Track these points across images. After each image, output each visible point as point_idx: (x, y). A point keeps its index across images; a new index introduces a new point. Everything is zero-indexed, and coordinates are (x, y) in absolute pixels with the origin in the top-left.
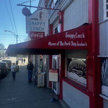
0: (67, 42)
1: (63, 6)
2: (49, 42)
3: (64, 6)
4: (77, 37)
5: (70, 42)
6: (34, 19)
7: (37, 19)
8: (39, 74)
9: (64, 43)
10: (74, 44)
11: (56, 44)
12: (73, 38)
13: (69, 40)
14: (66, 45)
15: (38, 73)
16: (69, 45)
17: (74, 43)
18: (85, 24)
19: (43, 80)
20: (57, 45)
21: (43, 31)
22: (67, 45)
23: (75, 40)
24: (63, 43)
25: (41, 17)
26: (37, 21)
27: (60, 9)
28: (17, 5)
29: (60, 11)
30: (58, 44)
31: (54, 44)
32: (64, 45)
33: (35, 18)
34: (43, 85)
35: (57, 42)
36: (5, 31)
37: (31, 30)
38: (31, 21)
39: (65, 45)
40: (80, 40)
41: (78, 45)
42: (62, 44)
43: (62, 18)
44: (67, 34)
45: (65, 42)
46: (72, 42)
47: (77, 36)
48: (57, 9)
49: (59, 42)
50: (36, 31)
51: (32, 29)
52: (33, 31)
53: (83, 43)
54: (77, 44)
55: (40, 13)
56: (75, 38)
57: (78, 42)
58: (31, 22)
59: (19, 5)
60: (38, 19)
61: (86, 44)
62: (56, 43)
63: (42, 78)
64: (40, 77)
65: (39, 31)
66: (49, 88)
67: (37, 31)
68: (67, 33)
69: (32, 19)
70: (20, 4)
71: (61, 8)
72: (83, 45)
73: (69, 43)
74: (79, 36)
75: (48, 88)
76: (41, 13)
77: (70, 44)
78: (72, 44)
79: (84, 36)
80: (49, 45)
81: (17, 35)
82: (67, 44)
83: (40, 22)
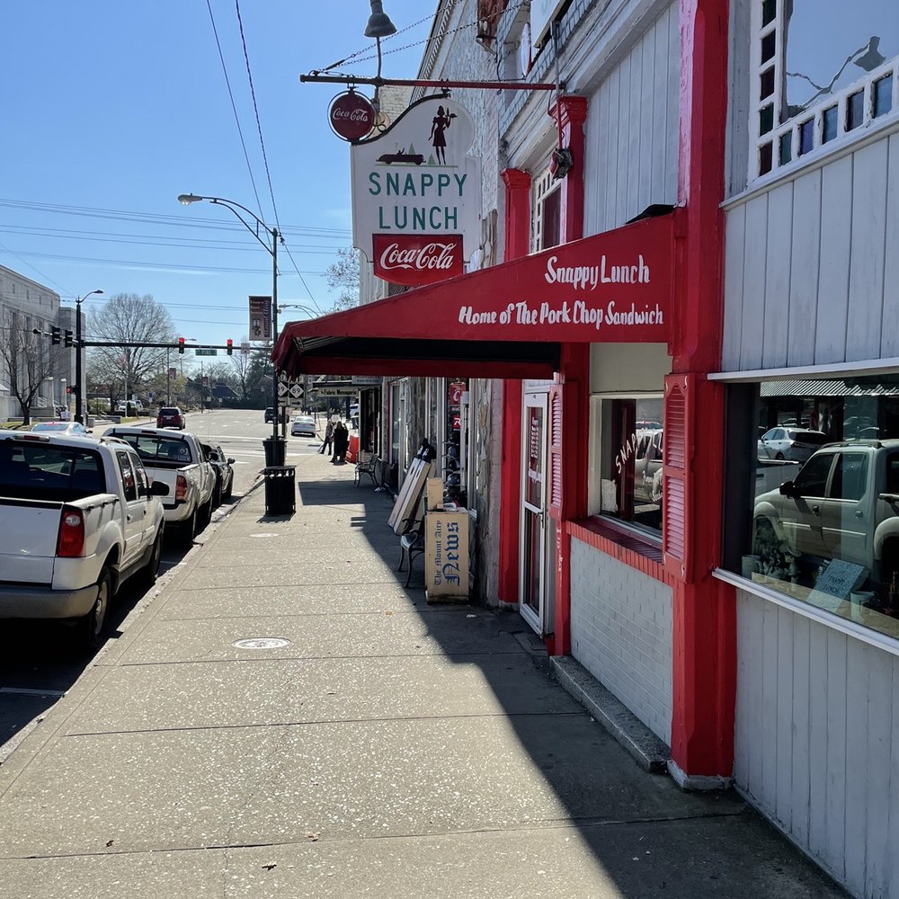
0: (555, 306)
1: (580, 65)
2: (464, 309)
3: (585, 67)
4: (608, 280)
5: (570, 306)
6: (400, 157)
7: (418, 159)
8: (436, 510)
9: (535, 312)
10: (591, 317)
11: (497, 318)
12: (588, 283)
13: (561, 295)
14: (546, 319)
15: (430, 506)
16: (566, 319)
17: (588, 308)
18: (655, 211)
19: (463, 551)
20: (502, 322)
21: (451, 231)
22: (551, 322)
23: (596, 296)
24: (530, 309)
25: (439, 141)
26: (416, 171)
27: (563, 86)
28: (304, 79)
29: (561, 100)
30: (505, 318)
31: (488, 318)
32: (538, 319)
33: (407, 152)
34: (463, 586)
35: (500, 308)
36: (182, 198)
37: (381, 227)
38: (384, 170)
39: (542, 321)
40: (624, 296)
41: (614, 319)
42: (525, 316)
43: (579, 138)
44: (555, 266)
45: (544, 306)
46: (583, 305)
47: (608, 274)
48: (548, 81)
49: (511, 306)
50: (408, 230)
51: (389, 220)
52: (394, 230)
53: (639, 310)
54: (605, 313)
55: (436, 120)
56: (594, 283)
57: (612, 303)
58: (383, 181)
59: (315, 78)
60: (426, 158)
61: (660, 314)
62: (494, 314)
63: (454, 542)
64: (438, 533)
65: (429, 230)
66: (502, 603)
67: (419, 231)
68: (555, 259)
69: (387, 159)
70: (316, 73)
71: (569, 78)
72: (639, 320)
73: (565, 312)
74: (620, 275)
75: (491, 602)
76: (442, 121)
77: (570, 315)
78: (578, 317)
79: (644, 274)
80: (461, 320)
81: (275, 234)
82: (554, 317)
83: (435, 172)
